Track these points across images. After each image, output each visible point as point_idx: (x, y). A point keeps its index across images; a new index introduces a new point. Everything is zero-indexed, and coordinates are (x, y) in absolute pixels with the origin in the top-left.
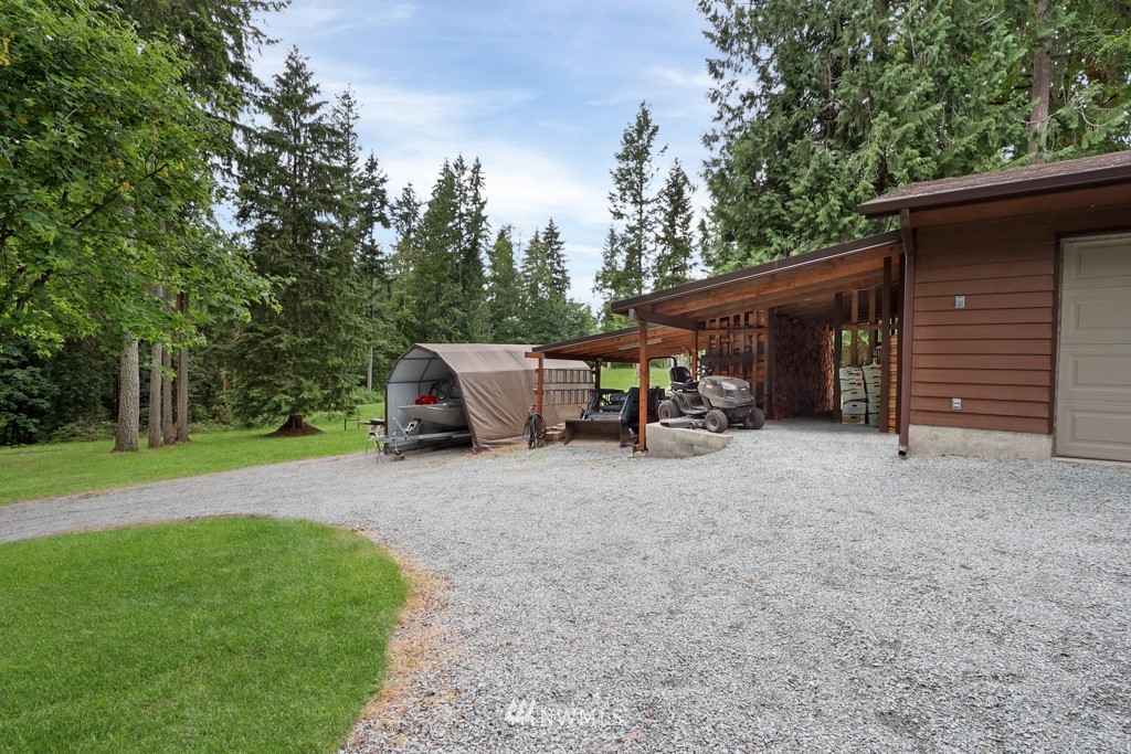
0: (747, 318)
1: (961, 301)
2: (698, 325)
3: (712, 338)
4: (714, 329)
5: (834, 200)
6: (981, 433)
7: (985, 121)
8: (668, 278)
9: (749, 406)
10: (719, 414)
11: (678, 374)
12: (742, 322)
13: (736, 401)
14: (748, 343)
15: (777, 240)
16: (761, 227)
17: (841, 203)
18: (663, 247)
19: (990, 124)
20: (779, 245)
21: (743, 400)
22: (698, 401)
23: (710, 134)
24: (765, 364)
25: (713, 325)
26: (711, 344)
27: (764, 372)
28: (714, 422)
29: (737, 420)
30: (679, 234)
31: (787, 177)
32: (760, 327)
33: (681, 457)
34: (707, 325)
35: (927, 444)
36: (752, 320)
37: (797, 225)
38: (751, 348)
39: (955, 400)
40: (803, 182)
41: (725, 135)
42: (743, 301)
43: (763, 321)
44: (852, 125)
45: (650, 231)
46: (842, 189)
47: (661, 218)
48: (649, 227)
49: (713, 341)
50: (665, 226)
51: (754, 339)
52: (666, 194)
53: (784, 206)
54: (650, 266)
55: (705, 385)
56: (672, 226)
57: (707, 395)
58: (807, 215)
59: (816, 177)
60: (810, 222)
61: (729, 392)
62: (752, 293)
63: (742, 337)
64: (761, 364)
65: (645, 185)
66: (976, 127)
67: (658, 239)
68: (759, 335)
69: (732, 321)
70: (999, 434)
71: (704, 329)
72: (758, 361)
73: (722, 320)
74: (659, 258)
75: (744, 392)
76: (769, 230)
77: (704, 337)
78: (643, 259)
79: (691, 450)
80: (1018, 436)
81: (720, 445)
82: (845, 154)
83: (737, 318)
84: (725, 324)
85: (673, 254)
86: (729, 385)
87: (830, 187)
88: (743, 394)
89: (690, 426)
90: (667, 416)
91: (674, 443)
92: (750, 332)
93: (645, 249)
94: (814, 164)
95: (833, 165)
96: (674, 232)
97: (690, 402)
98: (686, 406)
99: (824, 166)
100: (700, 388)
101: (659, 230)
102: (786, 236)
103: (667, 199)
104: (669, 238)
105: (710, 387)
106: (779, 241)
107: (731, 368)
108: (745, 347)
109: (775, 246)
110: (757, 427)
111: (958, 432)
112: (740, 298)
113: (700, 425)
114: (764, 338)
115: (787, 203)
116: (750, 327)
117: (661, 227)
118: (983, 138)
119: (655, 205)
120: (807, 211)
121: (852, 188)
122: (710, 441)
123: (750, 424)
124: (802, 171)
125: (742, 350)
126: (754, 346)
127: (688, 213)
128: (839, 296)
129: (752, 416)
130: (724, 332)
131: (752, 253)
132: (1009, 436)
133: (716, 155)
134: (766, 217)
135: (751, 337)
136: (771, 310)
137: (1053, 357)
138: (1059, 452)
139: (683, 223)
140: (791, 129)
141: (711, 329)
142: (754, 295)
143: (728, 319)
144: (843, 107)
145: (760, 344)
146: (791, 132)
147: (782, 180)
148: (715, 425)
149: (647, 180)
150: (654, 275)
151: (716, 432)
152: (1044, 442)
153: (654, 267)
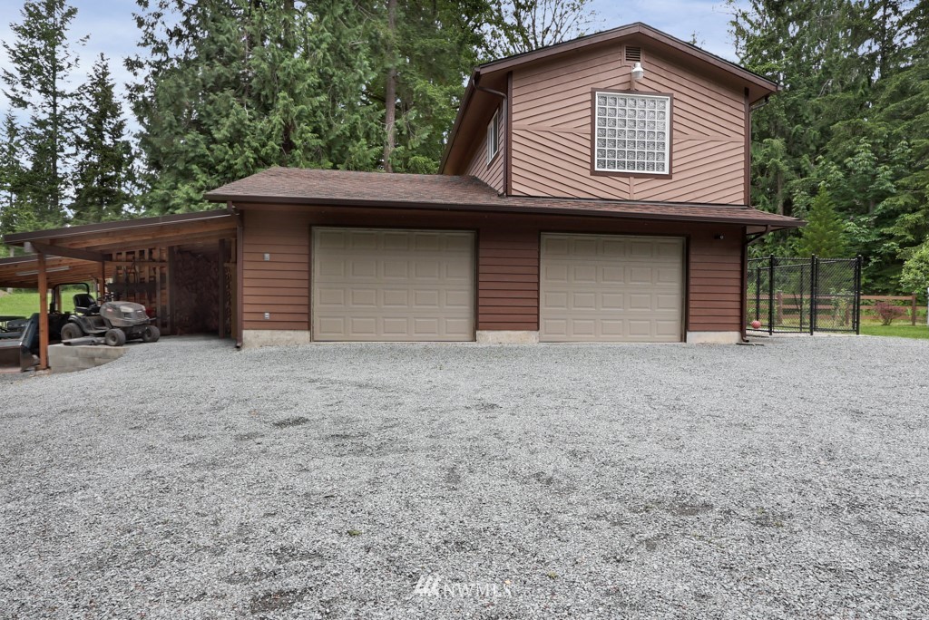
0: (151, 252)
1: (267, 256)
2: (105, 256)
3: (118, 268)
4: (120, 261)
5: (248, 153)
6: (279, 332)
7: (355, 117)
8: (94, 190)
9: (144, 324)
10: (119, 332)
11: (82, 301)
12: (147, 256)
13: (133, 320)
14: (152, 274)
15: (202, 178)
16: (187, 162)
17: (255, 156)
18: (86, 152)
19: (357, 119)
20: (205, 182)
21: (139, 320)
22: (102, 322)
23: (134, 59)
24: (167, 291)
25: (119, 257)
26: (118, 274)
27: (167, 297)
28: (114, 338)
29: (133, 335)
30: (108, 141)
31: (211, 123)
32: (164, 261)
33: (83, 369)
34: (114, 257)
35: (253, 340)
36: (156, 255)
37: (219, 168)
38: (155, 277)
39: (267, 314)
40: (224, 132)
41: (150, 64)
42: (144, 241)
43: (165, 256)
44: (263, 93)
45: (68, 130)
46: (255, 144)
47: (84, 117)
48: (66, 125)
49: (120, 271)
50: (88, 128)
51: (158, 270)
52: (91, 92)
53: (208, 148)
54: (69, 172)
55: (106, 310)
56: (99, 130)
57: (108, 317)
58: (228, 161)
59: (234, 129)
60: (230, 167)
61: (127, 314)
62: (148, 235)
63: (146, 269)
64: (164, 291)
65: (59, 74)
66: (350, 119)
67: (79, 142)
68: (161, 268)
69: (137, 255)
70: (288, 332)
71: (111, 260)
72: (162, 289)
73: (128, 253)
74: (81, 164)
75: (139, 314)
76: (194, 167)
77: (110, 266)
78: (59, 163)
79: (93, 361)
80: (296, 332)
81: (117, 355)
82: (260, 115)
83: (142, 253)
84: (131, 257)
85: (102, 161)
86: (126, 308)
87: (245, 140)
88: (139, 315)
89: (93, 343)
90: (70, 337)
91: (77, 358)
92: (154, 265)
93: (62, 150)
94: (232, 119)
95: (248, 123)
96: (102, 137)
97: (93, 323)
98: (89, 327)
99: (241, 122)
100: (102, 312)
101: (81, 131)
102: (211, 175)
103: (90, 97)
104: (94, 143)
105: (110, 310)
106: (204, 179)
107: (138, 295)
108: (150, 277)
109: (201, 182)
110: (155, 340)
111: (269, 332)
112: (138, 239)
113: (103, 342)
114: (166, 270)
115: (211, 146)
116: (154, 261)
117: (84, 129)
118: (353, 128)
119: (75, 101)
120: (227, 157)
121: (264, 145)
122: (109, 353)
123: (149, 339)
124: (224, 120)
125: (147, 280)
126: (158, 276)
127: (119, 119)
128: (222, 242)
129: (149, 332)
130: (129, 264)
131: (179, 185)
132: (292, 332)
133: (140, 81)
134: (192, 155)
135: (154, 269)
136: (171, 249)
137: (309, 289)
138: (315, 339)
139: (113, 130)
140: (213, 80)
141: (118, 261)
142: (150, 238)
143: (133, 253)
144: (256, 76)
145: (162, 275)
146: (213, 82)
147: (205, 124)
148: (114, 340)
149: (61, 69)
150: (76, 183)
151: (116, 346)
152: (307, 334)
153: (75, 174)
